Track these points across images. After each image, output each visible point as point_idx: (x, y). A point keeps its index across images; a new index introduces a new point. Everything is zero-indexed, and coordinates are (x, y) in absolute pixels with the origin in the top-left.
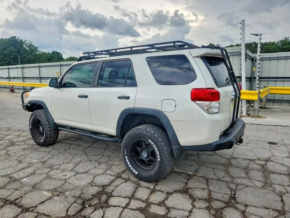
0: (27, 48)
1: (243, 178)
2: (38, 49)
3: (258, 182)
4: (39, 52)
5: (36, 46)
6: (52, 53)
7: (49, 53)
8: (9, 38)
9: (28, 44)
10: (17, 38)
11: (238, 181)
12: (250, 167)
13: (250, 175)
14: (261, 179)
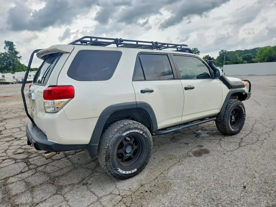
1: (29, 177)
3: (13, 181)
11: (31, 173)
12: (29, 194)
13: (24, 184)
14: (11, 186)
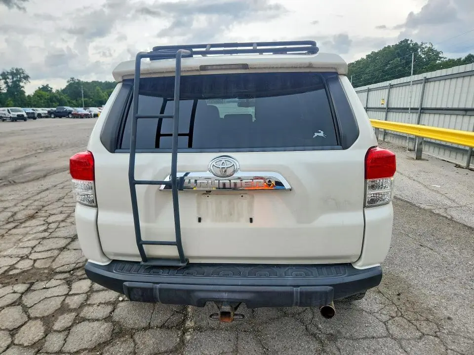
0: (423, 56)
2: (440, 55)
4: (442, 59)
5: (438, 51)
6: (466, 58)
7: (460, 59)
8: (398, 44)
9: (426, 49)
10: (409, 42)
